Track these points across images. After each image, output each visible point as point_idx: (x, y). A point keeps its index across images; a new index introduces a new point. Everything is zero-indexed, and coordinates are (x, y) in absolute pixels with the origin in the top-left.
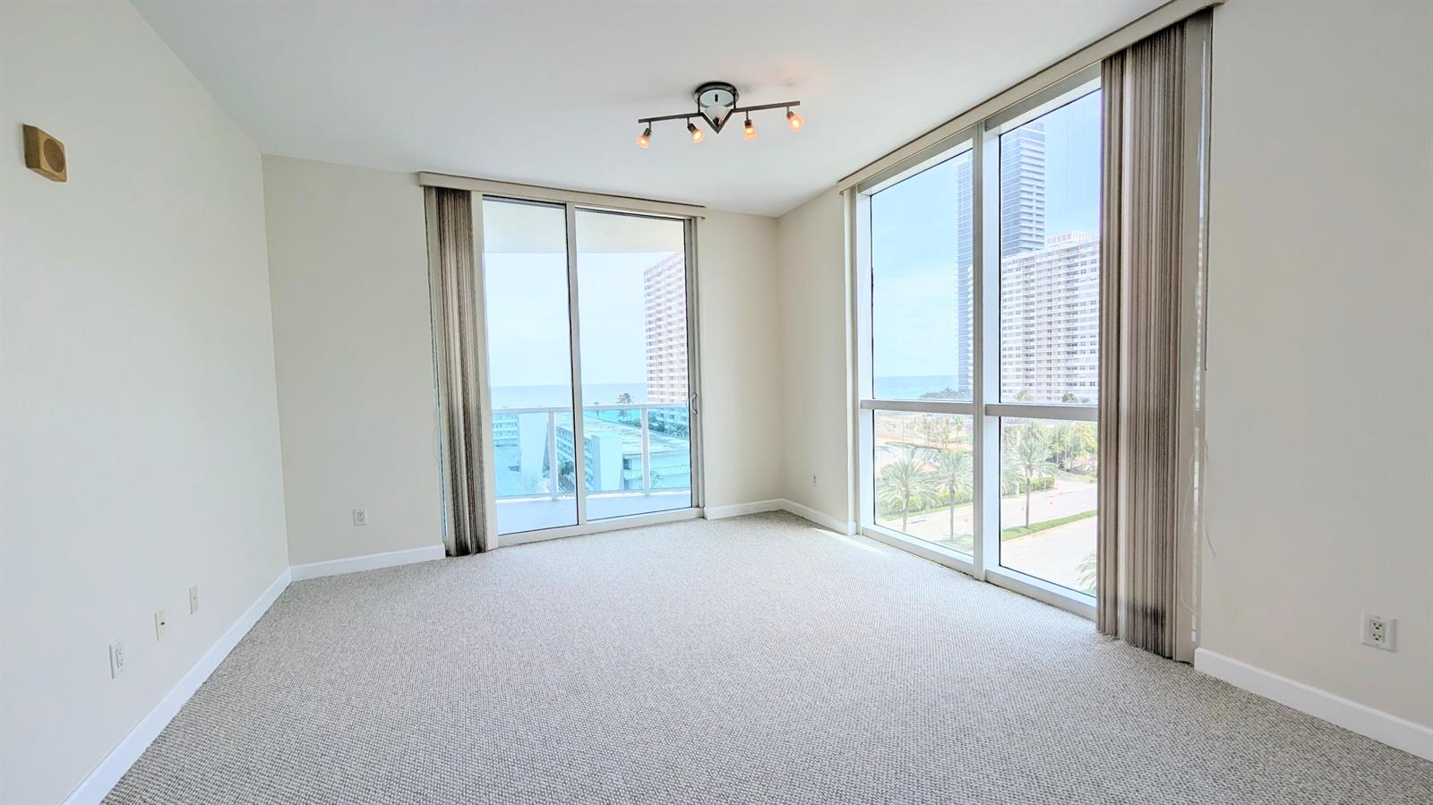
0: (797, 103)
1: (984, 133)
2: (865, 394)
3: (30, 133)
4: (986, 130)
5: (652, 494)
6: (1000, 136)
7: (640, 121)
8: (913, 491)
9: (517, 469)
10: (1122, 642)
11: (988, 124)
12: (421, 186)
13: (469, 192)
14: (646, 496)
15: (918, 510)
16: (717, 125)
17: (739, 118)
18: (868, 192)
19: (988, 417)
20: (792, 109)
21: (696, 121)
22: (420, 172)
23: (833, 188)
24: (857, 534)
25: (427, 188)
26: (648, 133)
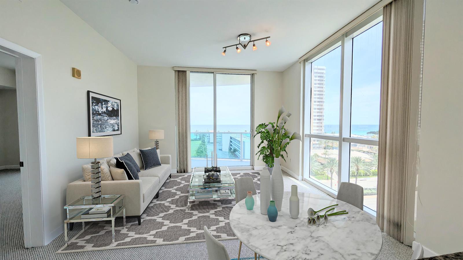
0: (269, 37)
1: (345, 38)
2: (307, 132)
3: (73, 69)
4: (346, 37)
5: (243, 160)
6: (353, 39)
7: (223, 48)
8: (360, 168)
9: (221, 150)
10: (385, 233)
11: (347, 34)
12: (174, 70)
13: (186, 71)
14: (241, 161)
15: (361, 176)
16: (245, 47)
17: (252, 43)
18: (310, 61)
19: (344, 142)
20: (267, 39)
21: (239, 46)
22: (173, 67)
23: (297, 61)
24: (303, 180)
25: (176, 71)
26: (225, 51)
